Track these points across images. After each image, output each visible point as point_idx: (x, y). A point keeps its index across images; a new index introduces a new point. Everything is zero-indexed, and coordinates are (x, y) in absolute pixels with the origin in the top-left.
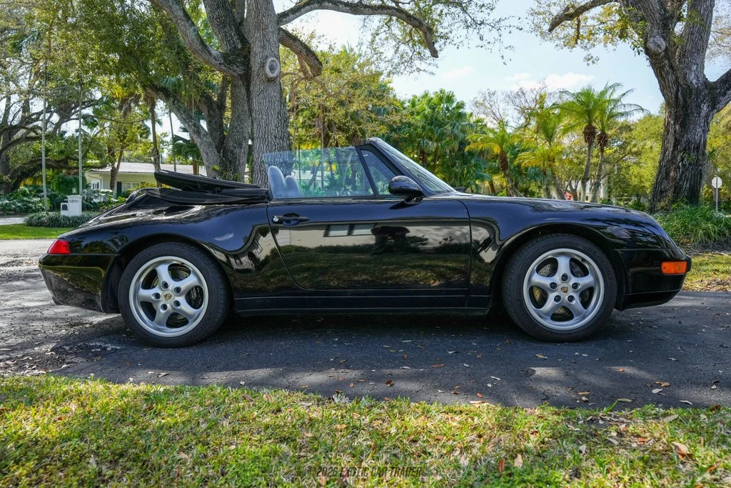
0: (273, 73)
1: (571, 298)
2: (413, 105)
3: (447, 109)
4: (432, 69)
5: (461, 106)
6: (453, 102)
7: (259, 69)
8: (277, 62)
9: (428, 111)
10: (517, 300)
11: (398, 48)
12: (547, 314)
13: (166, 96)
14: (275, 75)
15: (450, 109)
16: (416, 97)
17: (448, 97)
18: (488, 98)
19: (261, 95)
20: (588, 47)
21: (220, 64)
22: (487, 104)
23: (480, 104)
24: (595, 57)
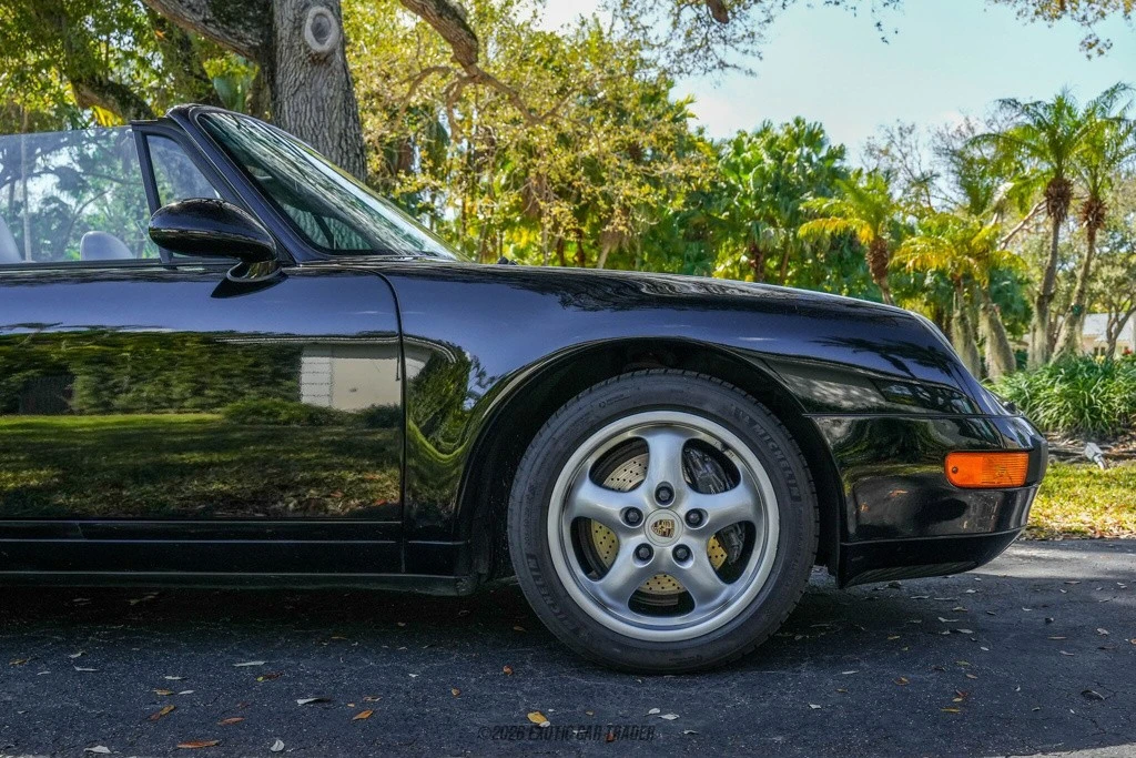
0: (322, 43)
1: (683, 553)
2: (738, 148)
3: (809, 159)
4: (749, 62)
5: (839, 153)
6: (821, 144)
7: (292, 34)
8: (331, 17)
9: (769, 162)
10: (529, 556)
11: (678, 15)
12: (617, 595)
13: (122, 104)
14: (326, 47)
15: (815, 159)
16: (746, 135)
17: (810, 133)
18: (898, 139)
19: (300, 95)
20: (1090, 18)
21: (205, 21)
22: (894, 150)
23: (881, 151)
24: (1103, 40)
